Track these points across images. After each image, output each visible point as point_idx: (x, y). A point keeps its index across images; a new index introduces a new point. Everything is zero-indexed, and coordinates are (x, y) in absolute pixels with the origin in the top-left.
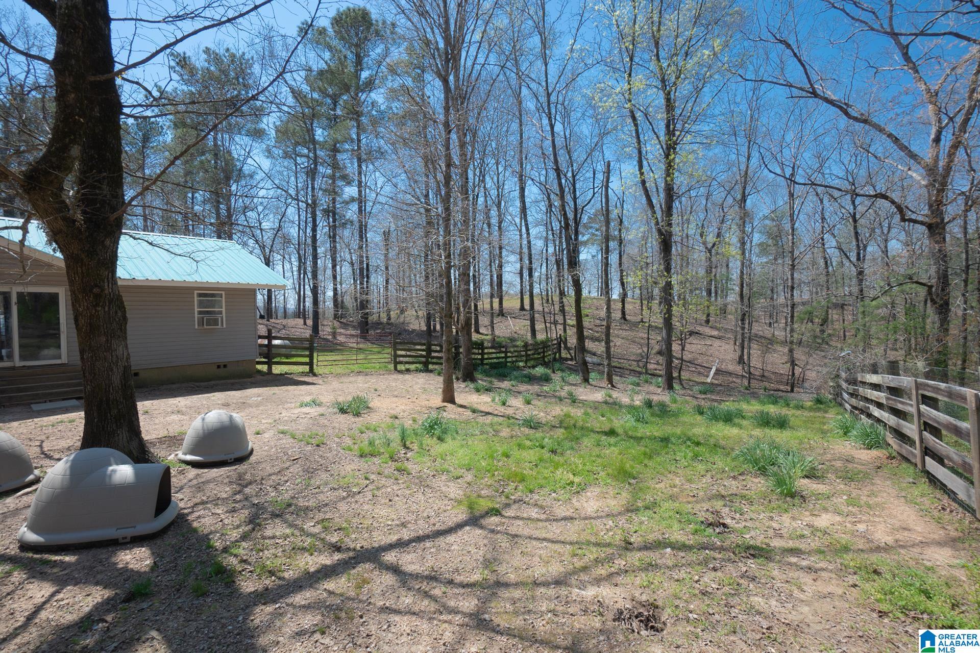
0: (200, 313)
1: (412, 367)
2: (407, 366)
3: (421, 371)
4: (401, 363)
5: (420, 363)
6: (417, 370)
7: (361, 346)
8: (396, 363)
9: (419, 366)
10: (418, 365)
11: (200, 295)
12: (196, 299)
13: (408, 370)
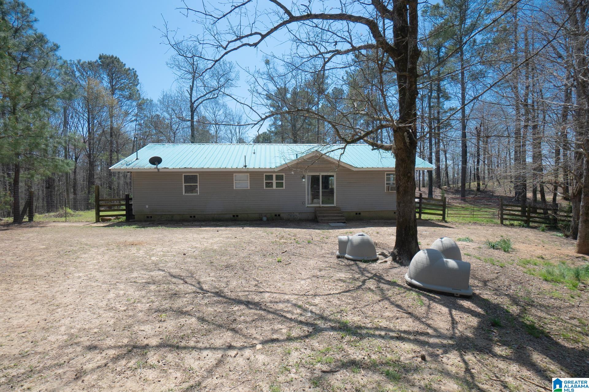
0: (387, 184)
1: (516, 223)
2: (512, 222)
3: (523, 226)
4: (506, 219)
5: (522, 220)
6: (520, 226)
7: (463, 205)
8: (502, 219)
9: (522, 223)
10: (520, 222)
11: (387, 175)
12: (386, 176)
13: (512, 225)
